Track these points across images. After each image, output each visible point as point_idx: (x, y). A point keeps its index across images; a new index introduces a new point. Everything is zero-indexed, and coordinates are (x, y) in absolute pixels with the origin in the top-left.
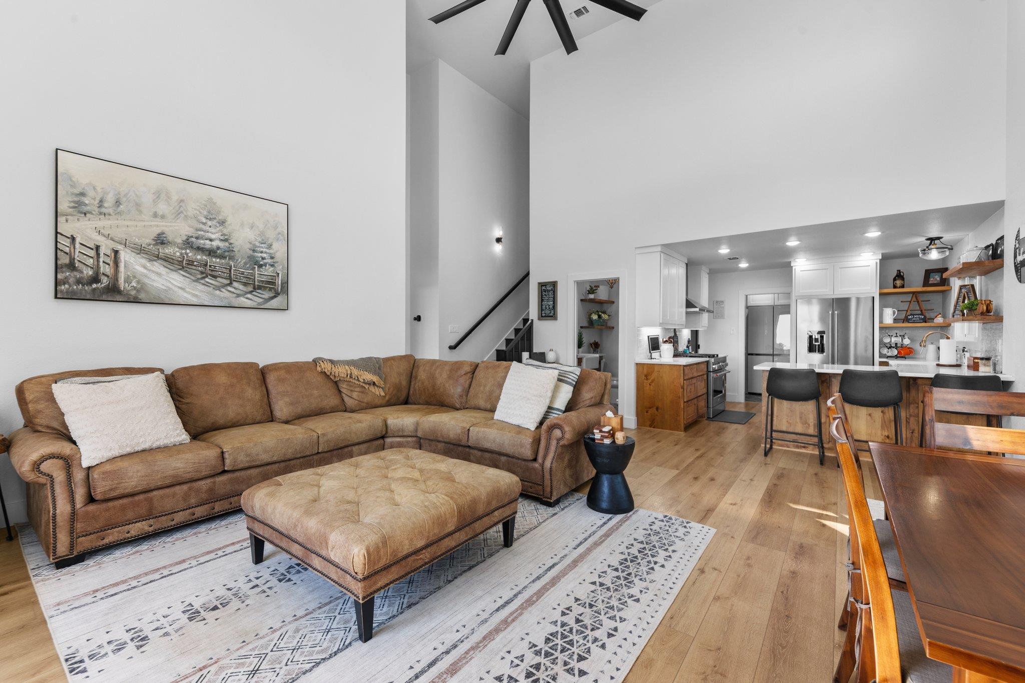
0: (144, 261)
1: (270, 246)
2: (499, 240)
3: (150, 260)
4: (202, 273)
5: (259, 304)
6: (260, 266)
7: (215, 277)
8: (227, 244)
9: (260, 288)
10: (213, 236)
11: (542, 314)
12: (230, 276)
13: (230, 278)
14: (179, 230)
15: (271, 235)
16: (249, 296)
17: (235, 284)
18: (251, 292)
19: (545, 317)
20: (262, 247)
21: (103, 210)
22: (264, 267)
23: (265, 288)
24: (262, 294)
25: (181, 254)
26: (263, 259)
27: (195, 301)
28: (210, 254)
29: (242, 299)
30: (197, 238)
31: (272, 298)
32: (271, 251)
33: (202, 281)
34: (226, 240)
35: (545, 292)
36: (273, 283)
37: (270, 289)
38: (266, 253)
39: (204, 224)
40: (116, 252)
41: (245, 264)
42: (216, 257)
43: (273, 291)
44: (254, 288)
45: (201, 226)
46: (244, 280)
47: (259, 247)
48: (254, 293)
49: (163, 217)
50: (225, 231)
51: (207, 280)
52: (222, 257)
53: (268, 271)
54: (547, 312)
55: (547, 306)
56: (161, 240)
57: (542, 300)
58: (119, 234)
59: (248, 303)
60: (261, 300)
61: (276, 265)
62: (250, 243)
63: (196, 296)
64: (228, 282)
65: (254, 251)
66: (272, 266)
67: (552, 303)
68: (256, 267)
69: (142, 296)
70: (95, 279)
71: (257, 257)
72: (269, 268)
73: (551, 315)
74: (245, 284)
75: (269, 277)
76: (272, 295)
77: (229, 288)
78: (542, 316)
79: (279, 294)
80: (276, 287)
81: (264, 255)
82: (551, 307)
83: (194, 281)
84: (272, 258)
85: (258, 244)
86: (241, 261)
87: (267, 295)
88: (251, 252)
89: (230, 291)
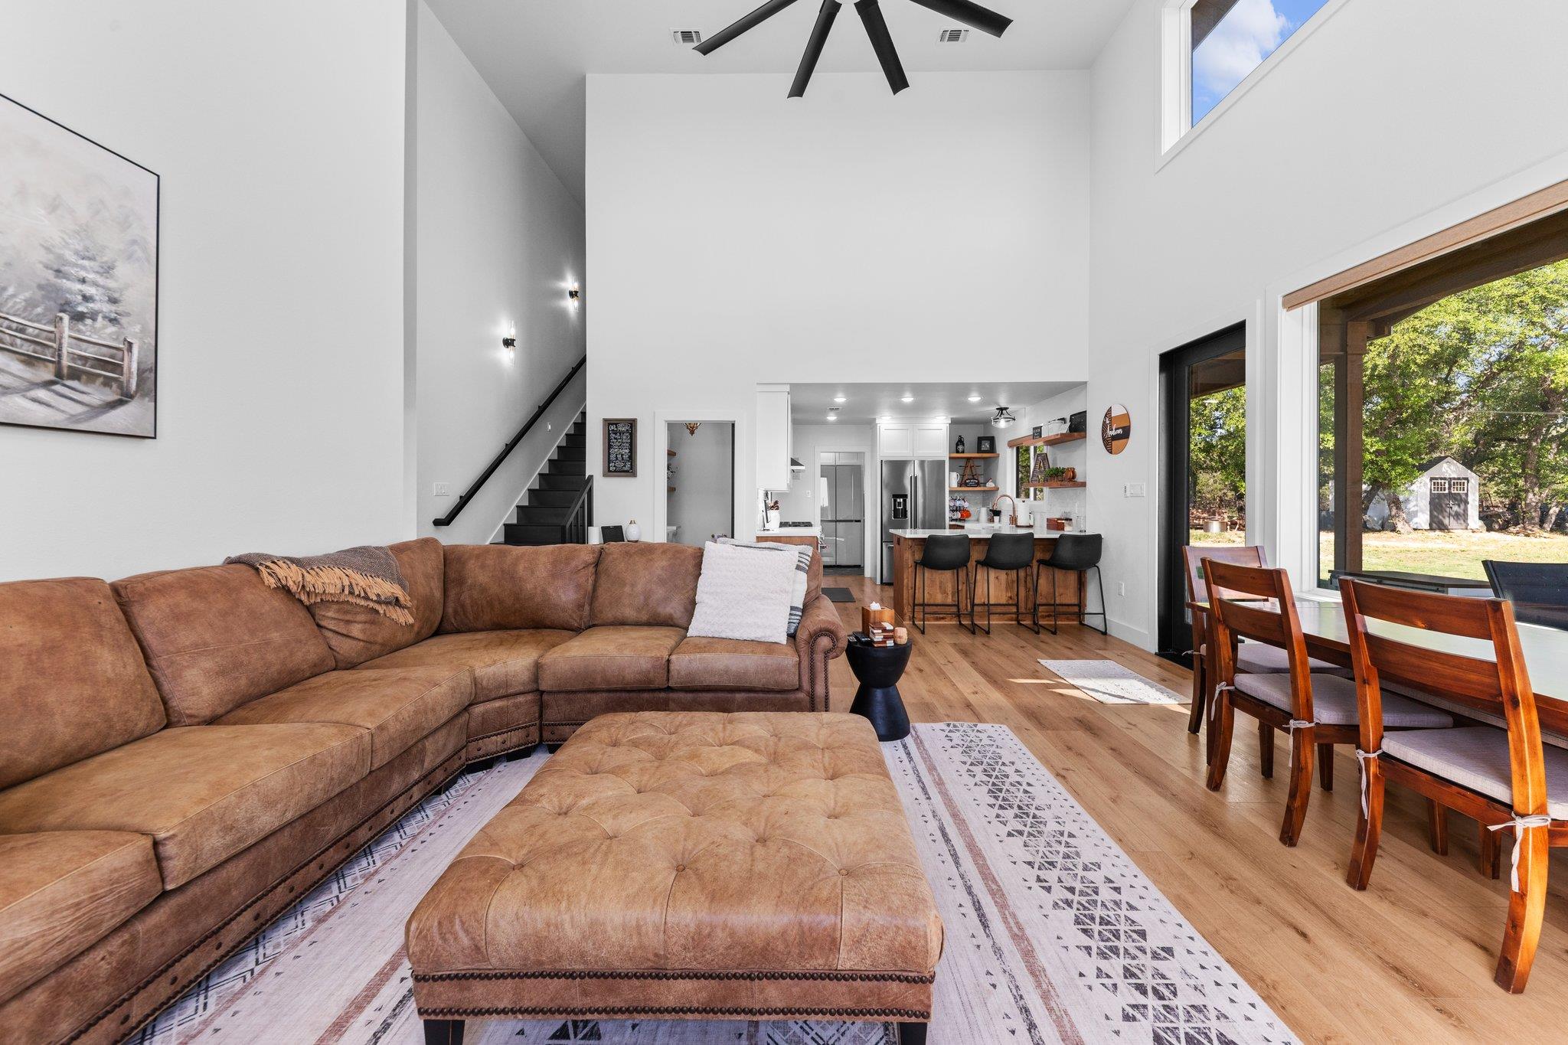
1: (107, 270)
2: (508, 343)
5: (73, 417)
6: (79, 317)
9: (75, 374)
11: (609, 467)
15: (110, 240)
16: (42, 394)
18: (47, 384)
19: (615, 471)
20: (83, 268)
22: (89, 321)
23: (92, 378)
24: (83, 393)
26: (86, 298)
31: (119, 403)
32: (111, 284)
35: (616, 434)
36: (117, 368)
37: (107, 382)
38: (95, 284)
41: (31, 304)
43: (114, 386)
44: (59, 374)
46: (27, 349)
47: (76, 265)
48: (58, 388)
53: (101, 333)
54: (619, 464)
55: (619, 456)
57: (610, 447)
59: (39, 415)
60: (79, 409)
61: (124, 320)
62: (48, 249)
65: (59, 273)
66: (113, 321)
67: (627, 451)
68: (66, 318)
71: (70, 292)
72: (104, 327)
73: (626, 469)
74: (29, 360)
75: (104, 350)
76: (111, 395)
78: (609, 471)
79: (132, 397)
80: (124, 379)
81: (90, 290)
82: (626, 457)
84: (113, 301)
85: (71, 257)
87: (97, 395)
88: (50, 275)
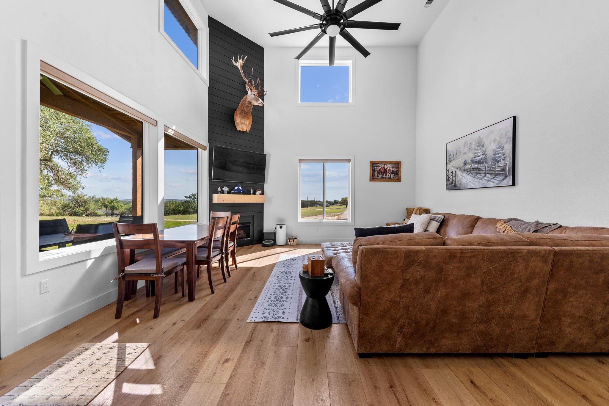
0: (461, 173)
1: (503, 149)
3: (463, 172)
4: (476, 173)
5: (497, 184)
6: (498, 162)
7: (480, 174)
8: (484, 156)
9: (498, 175)
10: (479, 154)
12: (485, 171)
13: (485, 173)
14: (470, 156)
15: (503, 141)
16: (493, 180)
17: (487, 175)
18: (493, 178)
20: (499, 151)
21: (454, 158)
22: (500, 162)
23: (500, 174)
24: (498, 178)
25: (470, 167)
26: (499, 157)
27: (474, 186)
28: (478, 164)
29: (490, 183)
30: (475, 158)
31: (505, 178)
32: (504, 151)
33: (476, 177)
34: (484, 154)
36: (504, 170)
37: (503, 174)
38: (501, 153)
39: (477, 150)
40: (456, 172)
41: (491, 163)
42: (481, 164)
43: (504, 175)
44: (495, 176)
45: (476, 151)
46: (491, 172)
47: (498, 151)
48: (495, 178)
49: (466, 153)
50: (484, 149)
51: (478, 176)
52: (483, 163)
53: (502, 163)
56: (465, 164)
58: (456, 165)
59: (492, 184)
60: (498, 182)
61: (506, 158)
62: (494, 151)
63: (474, 184)
64: (484, 175)
65: (495, 154)
66: (504, 160)
68: (496, 163)
69: (461, 187)
70: (452, 183)
71: (497, 157)
72: (502, 162)
74: (491, 174)
75: (502, 167)
76: (503, 177)
77: (485, 178)
79: (507, 176)
80: (506, 172)
81: (500, 155)
83: (474, 177)
84: (504, 155)
85: (497, 150)
86: (490, 162)
87: (501, 178)
88: (494, 156)
89: (485, 180)
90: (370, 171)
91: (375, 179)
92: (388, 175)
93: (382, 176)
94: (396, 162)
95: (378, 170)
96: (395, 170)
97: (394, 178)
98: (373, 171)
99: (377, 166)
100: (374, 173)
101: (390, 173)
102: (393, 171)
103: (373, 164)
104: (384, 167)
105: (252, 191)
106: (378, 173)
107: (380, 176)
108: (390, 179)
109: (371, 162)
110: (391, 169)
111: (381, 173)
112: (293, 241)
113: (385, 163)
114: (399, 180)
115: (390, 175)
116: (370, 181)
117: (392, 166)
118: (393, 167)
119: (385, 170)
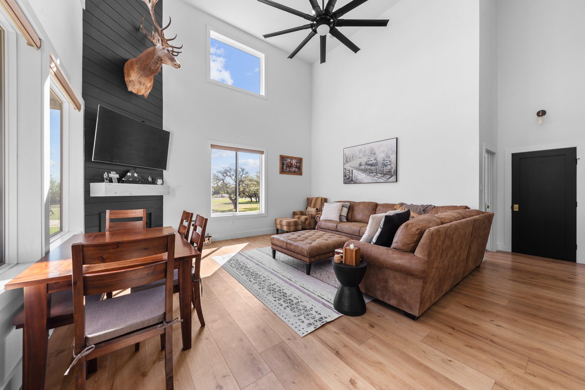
0: (357, 172)
1: (389, 157)
3: (358, 171)
4: (369, 172)
5: (386, 181)
6: (386, 166)
7: (372, 173)
8: (376, 161)
9: (386, 174)
10: (372, 159)
12: (377, 172)
13: (376, 173)
14: (364, 160)
15: (390, 153)
16: (382, 178)
17: (378, 174)
18: (383, 177)
21: (350, 160)
23: (388, 174)
24: (386, 177)
25: (365, 167)
26: (387, 163)
27: (368, 182)
28: (371, 166)
29: (380, 179)
30: (368, 161)
31: (391, 177)
32: (390, 159)
33: (369, 175)
34: (375, 160)
36: (391, 172)
38: (388, 160)
39: (370, 156)
40: (352, 170)
41: (381, 166)
42: (373, 166)
44: (384, 175)
45: (369, 157)
46: (381, 172)
47: (386, 159)
48: (384, 177)
49: (361, 158)
50: (375, 157)
51: (371, 174)
52: (374, 166)
53: (389, 167)
56: (360, 165)
58: (352, 166)
59: (382, 181)
60: (386, 179)
63: (368, 180)
64: (376, 174)
65: (384, 161)
66: (390, 165)
69: (357, 182)
70: (349, 178)
71: (385, 163)
74: (381, 174)
75: (389, 169)
76: (390, 176)
77: (376, 176)
79: (393, 176)
81: (387, 161)
83: (367, 175)
84: (390, 162)
86: (380, 165)
87: (388, 177)
89: (376, 177)
90: (280, 164)
91: (284, 172)
92: (294, 169)
93: (289, 169)
94: (299, 158)
95: (286, 164)
96: (298, 165)
97: (297, 172)
98: (282, 164)
99: (285, 160)
100: (283, 166)
101: (295, 168)
102: (297, 165)
103: (283, 158)
104: (290, 162)
105: (150, 179)
106: (286, 167)
107: (288, 169)
108: (294, 173)
109: (280, 156)
110: (295, 164)
111: (289, 166)
112: (209, 239)
113: (292, 158)
114: (301, 174)
115: (295, 169)
116: (280, 173)
117: (296, 161)
118: (297, 163)
119: (291, 164)
